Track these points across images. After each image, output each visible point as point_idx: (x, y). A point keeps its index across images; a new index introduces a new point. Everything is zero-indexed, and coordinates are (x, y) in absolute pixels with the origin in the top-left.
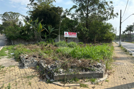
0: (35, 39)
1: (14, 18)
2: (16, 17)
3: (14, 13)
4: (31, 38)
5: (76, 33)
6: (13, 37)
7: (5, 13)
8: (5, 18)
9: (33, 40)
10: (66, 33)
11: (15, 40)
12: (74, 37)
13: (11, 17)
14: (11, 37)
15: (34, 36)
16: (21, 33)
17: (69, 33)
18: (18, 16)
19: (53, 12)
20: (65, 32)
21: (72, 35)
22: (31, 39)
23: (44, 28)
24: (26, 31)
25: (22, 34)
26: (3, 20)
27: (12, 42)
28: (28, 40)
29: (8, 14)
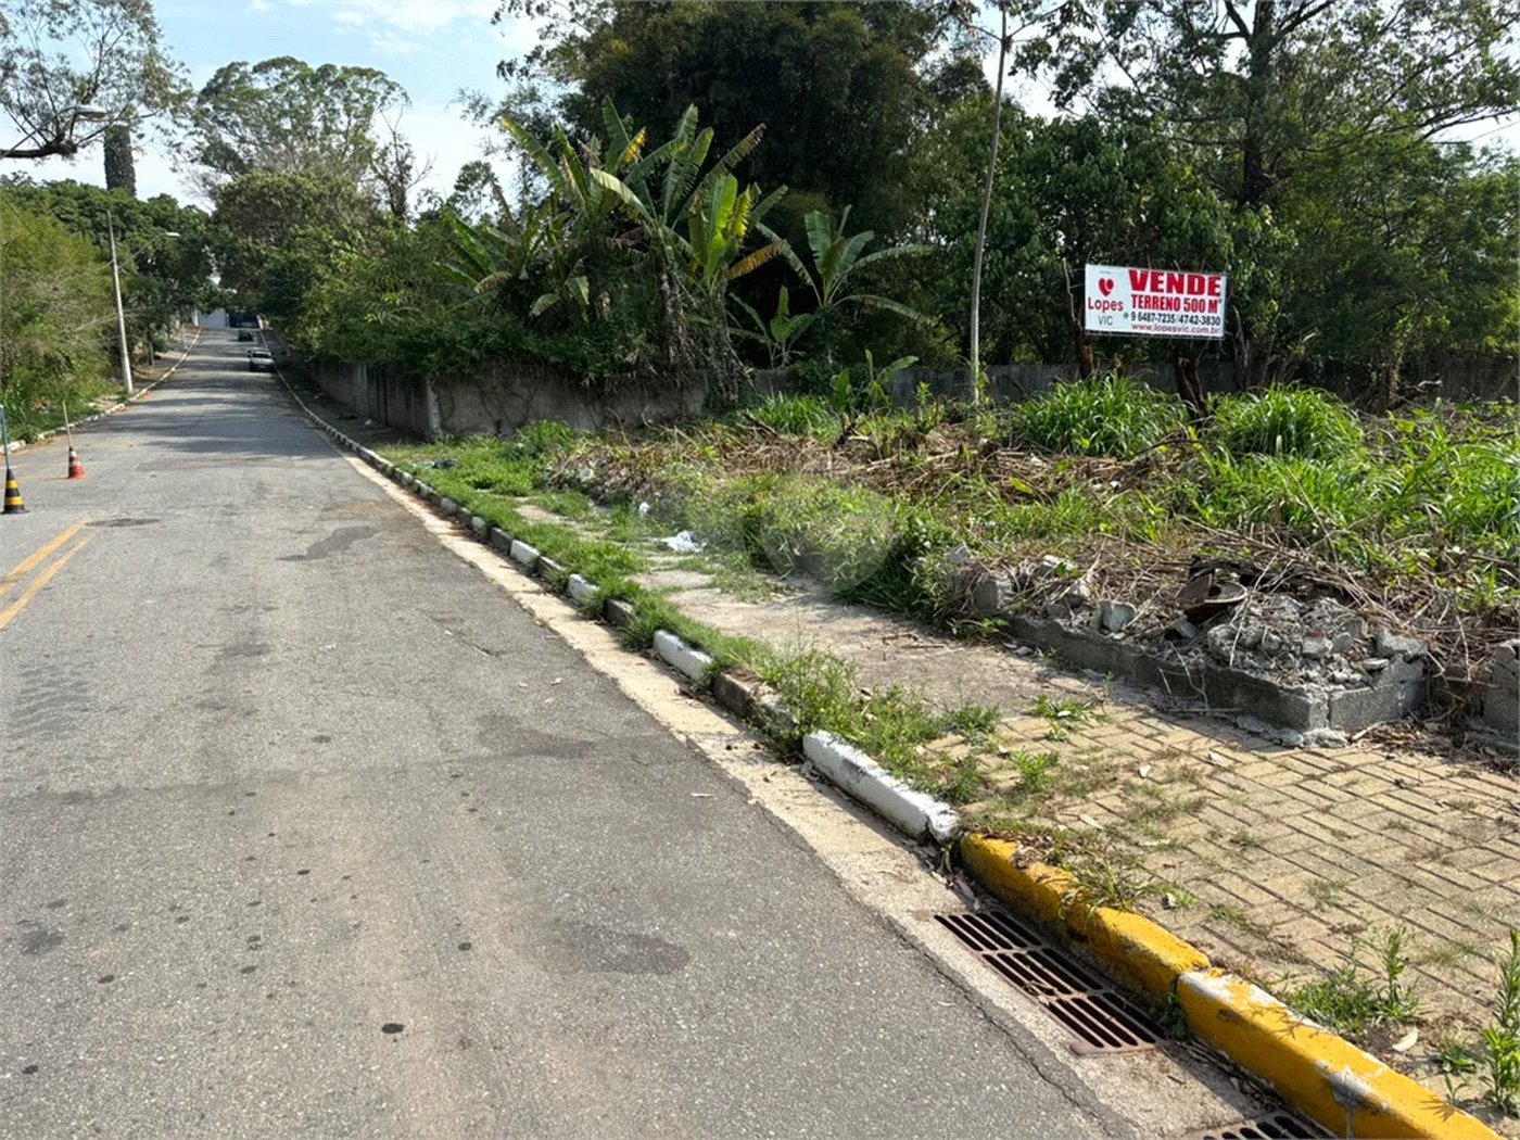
0: (673, 370)
1: (327, 131)
2: (343, 122)
3: (326, 70)
4: (631, 358)
5: (1222, 282)
6: (448, 348)
7: (225, 73)
8: (228, 139)
9: (645, 378)
10: (1106, 286)
11: (467, 379)
12: (1190, 330)
13: (286, 124)
14: (424, 349)
15: (660, 336)
16: (515, 295)
17: (1138, 285)
18: (368, 111)
19: (840, 27)
20: (1093, 273)
21: (1170, 304)
22: (628, 367)
23: (765, 241)
24: (565, 269)
25: (536, 310)
26: (205, 161)
27: (434, 410)
28: (600, 381)
29: (260, 83)
